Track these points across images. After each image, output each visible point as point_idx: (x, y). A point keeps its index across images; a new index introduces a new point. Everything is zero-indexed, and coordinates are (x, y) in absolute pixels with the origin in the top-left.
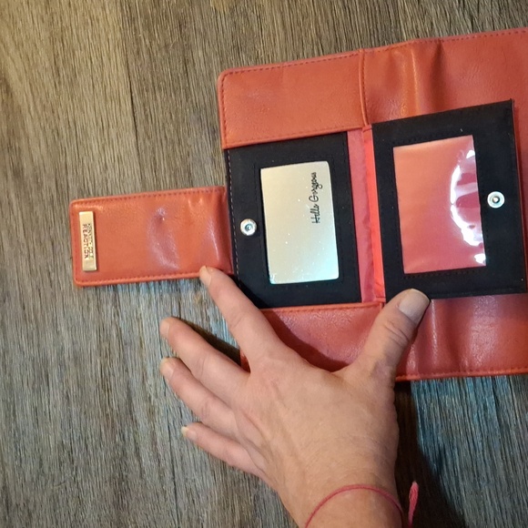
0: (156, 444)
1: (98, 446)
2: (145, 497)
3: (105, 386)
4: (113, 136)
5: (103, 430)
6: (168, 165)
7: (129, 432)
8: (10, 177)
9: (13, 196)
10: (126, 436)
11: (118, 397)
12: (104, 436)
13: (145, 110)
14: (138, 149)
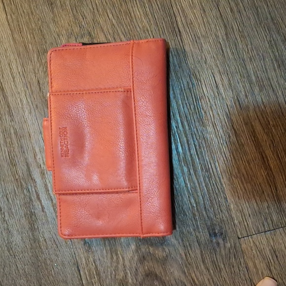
0: (48, 191)
1: (15, 198)
2: (47, 221)
3: (13, 163)
5: (16, 189)
6: (28, 28)
7: (31, 186)
10: (30, 190)
11: (21, 168)
12: (17, 191)
14: (8, 22)
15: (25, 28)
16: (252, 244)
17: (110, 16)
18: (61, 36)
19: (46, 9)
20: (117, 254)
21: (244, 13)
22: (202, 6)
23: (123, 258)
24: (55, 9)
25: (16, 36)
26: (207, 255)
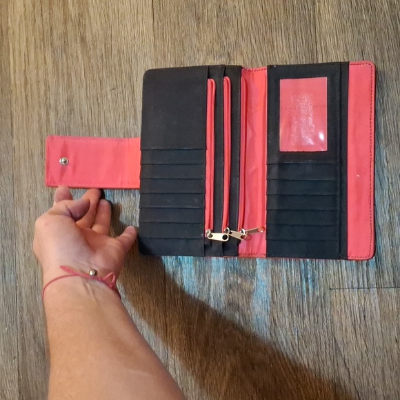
4: (140, 19)
6: (171, 37)
8: (78, 41)
9: (79, 52)
13: (160, 4)
14: (154, 28)
15: (168, 37)
16: (342, 298)
17: (253, 41)
18: (201, 52)
19: (193, 23)
20: (204, 277)
21: (388, 63)
22: (346, 48)
23: (210, 282)
24: (201, 25)
25: (158, 43)
26: (294, 299)
